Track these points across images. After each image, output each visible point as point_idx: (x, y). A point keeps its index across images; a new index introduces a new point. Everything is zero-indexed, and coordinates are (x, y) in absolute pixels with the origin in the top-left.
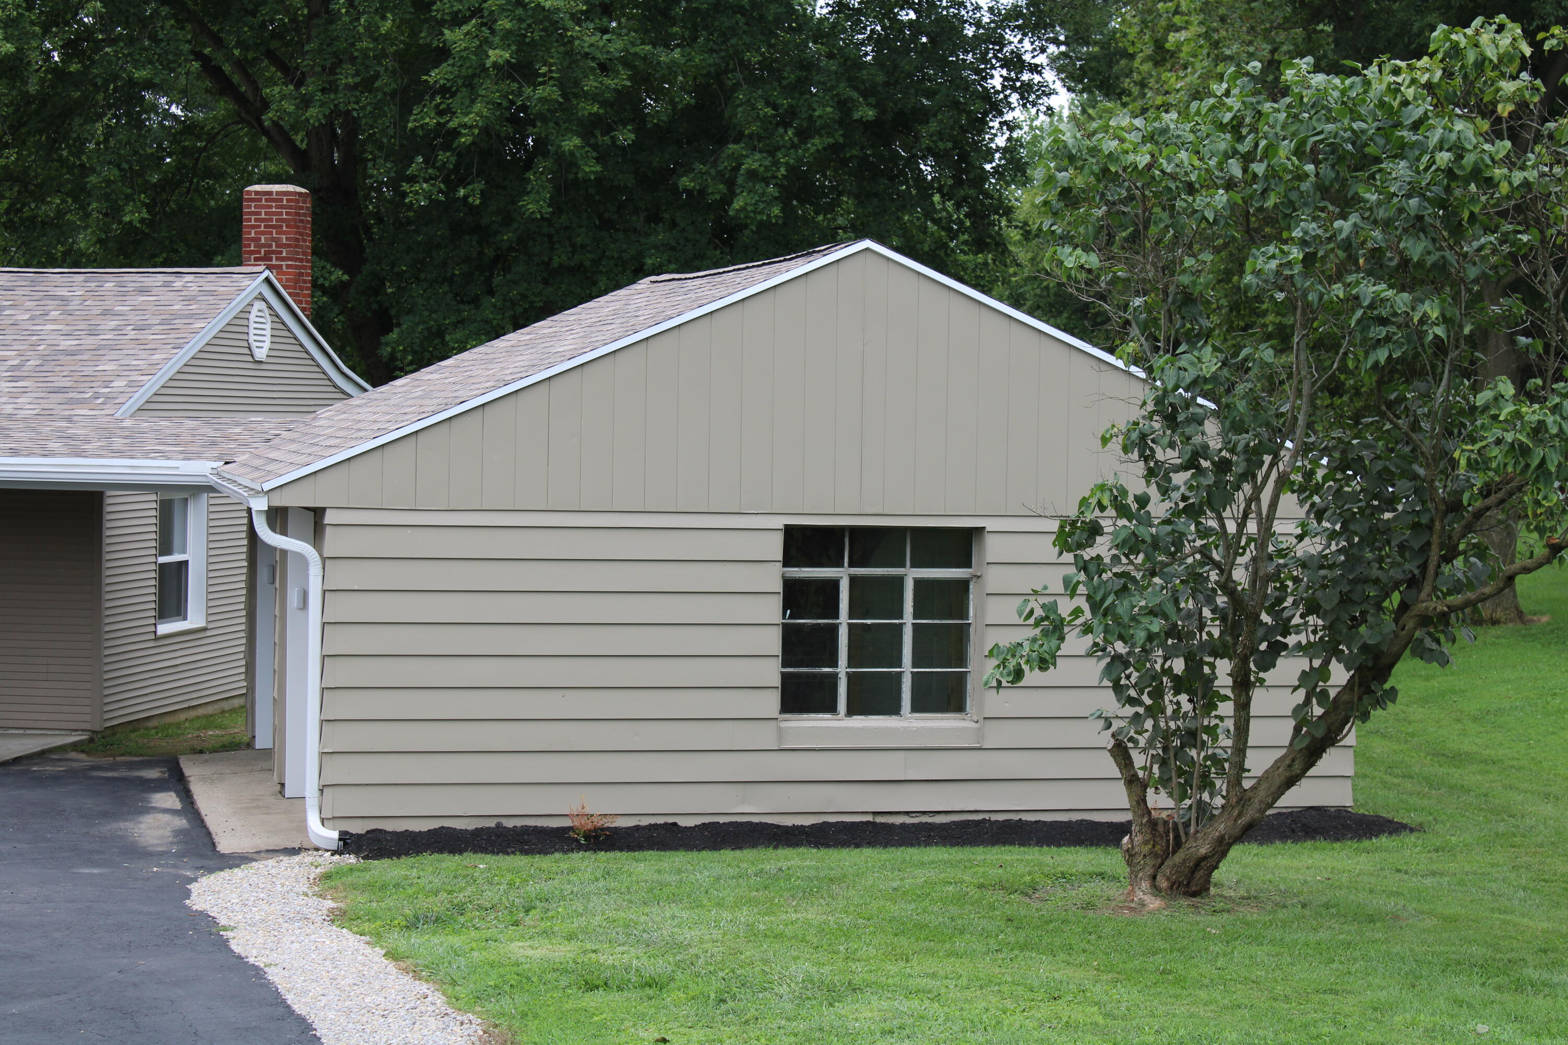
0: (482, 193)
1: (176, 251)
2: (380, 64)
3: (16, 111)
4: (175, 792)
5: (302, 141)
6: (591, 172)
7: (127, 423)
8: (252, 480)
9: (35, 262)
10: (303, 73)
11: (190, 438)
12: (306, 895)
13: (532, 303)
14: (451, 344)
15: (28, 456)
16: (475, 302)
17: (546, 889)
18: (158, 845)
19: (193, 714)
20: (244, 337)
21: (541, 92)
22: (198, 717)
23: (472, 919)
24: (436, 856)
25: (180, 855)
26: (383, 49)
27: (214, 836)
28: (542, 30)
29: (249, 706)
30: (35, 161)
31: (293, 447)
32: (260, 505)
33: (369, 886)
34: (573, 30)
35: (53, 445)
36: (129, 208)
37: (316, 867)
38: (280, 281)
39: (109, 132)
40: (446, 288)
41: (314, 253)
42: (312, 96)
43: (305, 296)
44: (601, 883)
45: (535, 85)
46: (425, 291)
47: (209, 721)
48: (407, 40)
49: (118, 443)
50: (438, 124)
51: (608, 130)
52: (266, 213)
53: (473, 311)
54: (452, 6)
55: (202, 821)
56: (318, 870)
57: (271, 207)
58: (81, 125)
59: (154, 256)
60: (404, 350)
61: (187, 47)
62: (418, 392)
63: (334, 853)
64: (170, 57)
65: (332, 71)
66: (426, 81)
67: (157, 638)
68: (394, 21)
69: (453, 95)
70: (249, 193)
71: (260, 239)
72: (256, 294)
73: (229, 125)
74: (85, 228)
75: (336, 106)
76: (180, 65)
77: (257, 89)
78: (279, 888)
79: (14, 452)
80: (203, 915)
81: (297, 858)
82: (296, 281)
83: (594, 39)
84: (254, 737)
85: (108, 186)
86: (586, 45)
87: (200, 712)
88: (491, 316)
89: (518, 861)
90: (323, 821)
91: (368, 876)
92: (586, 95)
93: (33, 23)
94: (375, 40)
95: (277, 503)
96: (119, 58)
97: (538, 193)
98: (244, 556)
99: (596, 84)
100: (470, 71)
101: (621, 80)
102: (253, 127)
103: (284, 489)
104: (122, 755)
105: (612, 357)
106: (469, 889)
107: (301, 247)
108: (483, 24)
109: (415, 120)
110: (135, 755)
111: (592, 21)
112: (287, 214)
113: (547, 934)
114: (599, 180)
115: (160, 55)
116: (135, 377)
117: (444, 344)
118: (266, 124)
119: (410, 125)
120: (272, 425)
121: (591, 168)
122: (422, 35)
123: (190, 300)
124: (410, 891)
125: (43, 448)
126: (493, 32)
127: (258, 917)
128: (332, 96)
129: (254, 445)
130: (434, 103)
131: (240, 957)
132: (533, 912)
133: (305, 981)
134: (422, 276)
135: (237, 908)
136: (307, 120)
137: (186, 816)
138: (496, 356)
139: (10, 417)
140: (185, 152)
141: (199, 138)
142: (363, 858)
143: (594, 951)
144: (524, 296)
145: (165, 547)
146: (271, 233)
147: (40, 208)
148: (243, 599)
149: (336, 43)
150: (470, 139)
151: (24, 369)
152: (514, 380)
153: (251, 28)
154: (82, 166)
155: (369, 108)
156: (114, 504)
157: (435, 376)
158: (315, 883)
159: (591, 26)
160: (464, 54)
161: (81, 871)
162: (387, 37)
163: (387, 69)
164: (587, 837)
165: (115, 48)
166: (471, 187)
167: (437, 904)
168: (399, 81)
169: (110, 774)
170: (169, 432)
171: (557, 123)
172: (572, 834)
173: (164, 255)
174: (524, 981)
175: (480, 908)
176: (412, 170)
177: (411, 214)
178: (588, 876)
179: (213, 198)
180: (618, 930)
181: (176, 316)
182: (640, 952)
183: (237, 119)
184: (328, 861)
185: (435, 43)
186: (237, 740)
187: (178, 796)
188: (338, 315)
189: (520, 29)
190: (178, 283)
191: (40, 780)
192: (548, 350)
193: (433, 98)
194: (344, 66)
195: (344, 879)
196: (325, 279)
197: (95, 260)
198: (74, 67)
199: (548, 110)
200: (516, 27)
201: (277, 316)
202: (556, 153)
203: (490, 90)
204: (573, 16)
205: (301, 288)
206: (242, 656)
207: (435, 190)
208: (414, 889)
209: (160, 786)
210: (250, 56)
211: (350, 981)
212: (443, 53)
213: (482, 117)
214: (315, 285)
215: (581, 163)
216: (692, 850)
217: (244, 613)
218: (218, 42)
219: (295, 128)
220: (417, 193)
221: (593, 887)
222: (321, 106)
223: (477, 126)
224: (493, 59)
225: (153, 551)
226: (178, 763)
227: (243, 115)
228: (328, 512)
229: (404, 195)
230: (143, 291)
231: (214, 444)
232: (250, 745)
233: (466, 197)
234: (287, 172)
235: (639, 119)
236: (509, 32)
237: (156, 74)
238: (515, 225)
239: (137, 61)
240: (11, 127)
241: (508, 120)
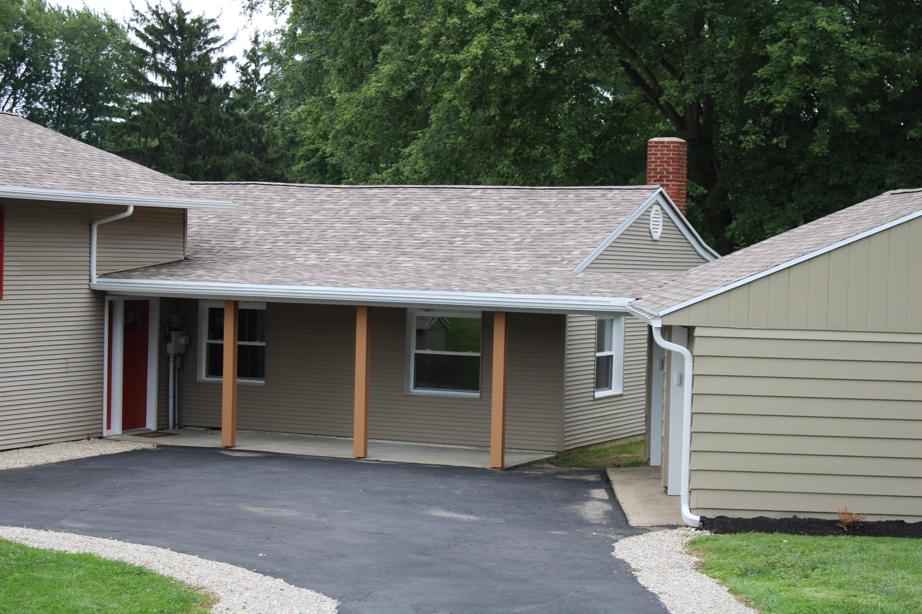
0: (787, 141)
1: (608, 176)
2: (728, 66)
3: (521, 97)
4: (605, 489)
5: (681, 112)
6: (854, 128)
7: (581, 275)
8: (653, 309)
9: (529, 182)
10: (683, 73)
11: (616, 285)
12: (681, 553)
13: (816, 206)
14: (767, 231)
15: (525, 293)
16: (782, 205)
17: (824, 557)
18: (595, 519)
19: (614, 444)
20: (647, 226)
21: (824, 80)
22: (617, 446)
23: (780, 572)
24: (757, 534)
25: (608, 526)
26: (730, 57)
27: (627, 516)
28: (825, 44)
29: (647, 440)
30: (530, 125)
31: (676, 290)
32: (657, 324)
33: (719, 550)
34: (844, 43)
35: (540, 288)
36: (582, 151)
37: (687, 537)
38: (668, 193)
39: (572, 108)
40: (764, 197)
41: (687, 177)
42: (688, 85)
43: (682, 202)
44: (858, 555)
45: (821, 77)
46: (752, 199)
47: (623, 449)
48: (744, 52)
49: (575, 287)
50: (762, 101)
51: (864, 102)
52: (661, 154)
53: (781, 211)
54: (771, 31)
55: (620, 507)
56: (688, 539)
57: (663, 150)
58: (556, 105)
59: (596, 179)
60: (740, 234)
61: (617, 58)
62: (749, 259)
63: (697, 529)
64: (607, 65)
65: (700, 71)
66: (755, 76)
67: (595, 400)
68: (736, 40)
69: (771, 83)
70: (651, 142)
71: (657, 169)
72: (654, 201)
73: (639, 103)
74: (558, 162)
75: (702, 92)
76: (612, 69)
77: (656, 82)
78: (665, 548)
79: (518, 291)
80: (622, 561)
81: (675, 531)
82: (677, 194)
83: (857, 48)
84: (649, 459)
85: (571, 139)
86: (852, 52)
87: (618, 443)
88: (791, 215)
89: (806, 539)
90: (691, 510)
91: (717, 544)
92: (851, 82)
93: (531, 47)
94: (726, 52)
95: (667, 323)
96: (579, 66)
97: (821, 141)
98: (645, 353)
99: (857, 76)
100: (782, 69)
101: (873, 73)
102: (653, 104)
103: (671, 315)
104: (574, 466)
105: (868, 239)
106: (778, 554)
107: (680, 173)
108: (790, 41)
109: (748, 99)
110: (581, 467)
111: (855, 38)
112: (673, 154)
113: (825, 584)
114: (858, 133)
115: (601, 64)
116: (585, 249)
117: (763, 230)
118: (661, 103)
119: (745, 102)
120: (663, 278)
121: (853, 126)
122: (753, 48)
123: (617, 204)
124: (742, 554)
125: (534, 289)
126: (796, 46)
127: (654, 565)
128: (700, 86)
129: (653, 289)
130: (760, 88)
131: (644, 588)
132: (816, 570)
133: (682, 604)
134: (751, 190)
135: (642, 558)
136: (685, 100)
137: (611, 503)
138: (796, 238)
139: (515, 271)
140: (614, 119)
141: (622, 111)
142: (714, 533)
143: (855, 596)
144: (811, 203)
145: (600, 347)
146: (663, 166)
147: (532, 152)
148: (644, 378)
149: (703, 55)
150: (781, 109)
151: (523, 244)
152: (808, 253)
153: (653, 47)
154: (556, 128)
155: (721, 93)
156: (572, 322)
157: (759, 250)
158: (686, 546)
159: (855, 41)
160: (778, 59)
161: (553, 532)
162: (732, 50)
163: (732, 69)
164: (848, 526)
165: (576, 60)
166: (780, 138)
167: (759, 562)
168: (739, 76)
169: (568, 477)
170: (604, 281)
171: (833, 99)
172: (839, 524)
173: (601, 179)
174: (812, 611)
175: (784, 566)
176: (746, 127)
177: (744, 154)
178: (849, 550)
179: (629, 146)
180: (870, 583)
181: (608, 213)
182: (883, 598)
183: (644, 100)
184: (694, 534)
185: (761, 53)
186: (640, 460)
187: (606, 492)
188: (701, 213)
189: (812, 44)
190: (610, 195)
191: (529, 479)
192: (828, 235)
193: (759, 86)
194: (707, 68)
195: (703, 545)
196: (693, 192)
197: (562, 182)
198: (553, 71)
199: (828, 92)
200: (810, 43)
201: (666, 214)
202: (832, 117)
203: (793, 80)
204: (844, 35)
205: (680, 198)
206: (643, 411)
207: (759, 140)
208: (745, 553)
209: (596, 485)
210: (653, 63)
211: (708, 605)
212: (765, 59)
213: (788, 96)
214: (688, 196)
215: (847, 123)
216: (913, 537)
217: (645, 386)
218: (635, 55)
219: (678, 104)
220: (748, 141)
221: (852, 557)
222: (693, 92)
223: (785, 102)
224: (795, 61)
225: (593, 350)
226: (606, 473)
227: (648, 97)
228: (697, 329)
229: (741, 142)
230: (590, 199)
231: (629, 288)
232: (647, 463)
233: (777, 144)
234: (672, 130)
235: (883, 96)
236: (806, 46)
237: (599, 75)
238: (807, 160)
239: (589, 67)
240: (517, 106)
241: (803, 98)
